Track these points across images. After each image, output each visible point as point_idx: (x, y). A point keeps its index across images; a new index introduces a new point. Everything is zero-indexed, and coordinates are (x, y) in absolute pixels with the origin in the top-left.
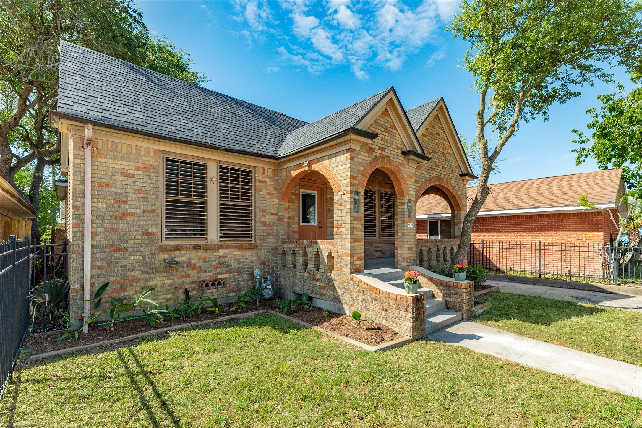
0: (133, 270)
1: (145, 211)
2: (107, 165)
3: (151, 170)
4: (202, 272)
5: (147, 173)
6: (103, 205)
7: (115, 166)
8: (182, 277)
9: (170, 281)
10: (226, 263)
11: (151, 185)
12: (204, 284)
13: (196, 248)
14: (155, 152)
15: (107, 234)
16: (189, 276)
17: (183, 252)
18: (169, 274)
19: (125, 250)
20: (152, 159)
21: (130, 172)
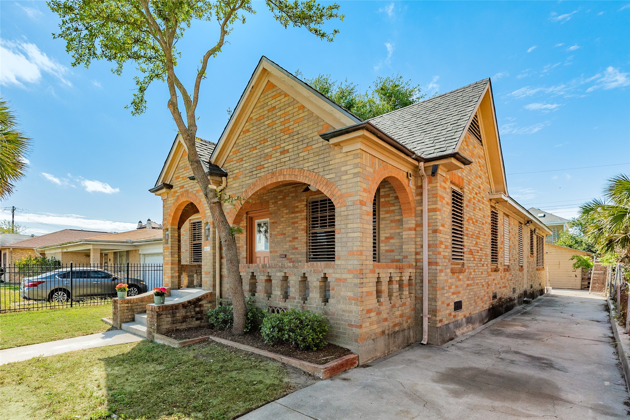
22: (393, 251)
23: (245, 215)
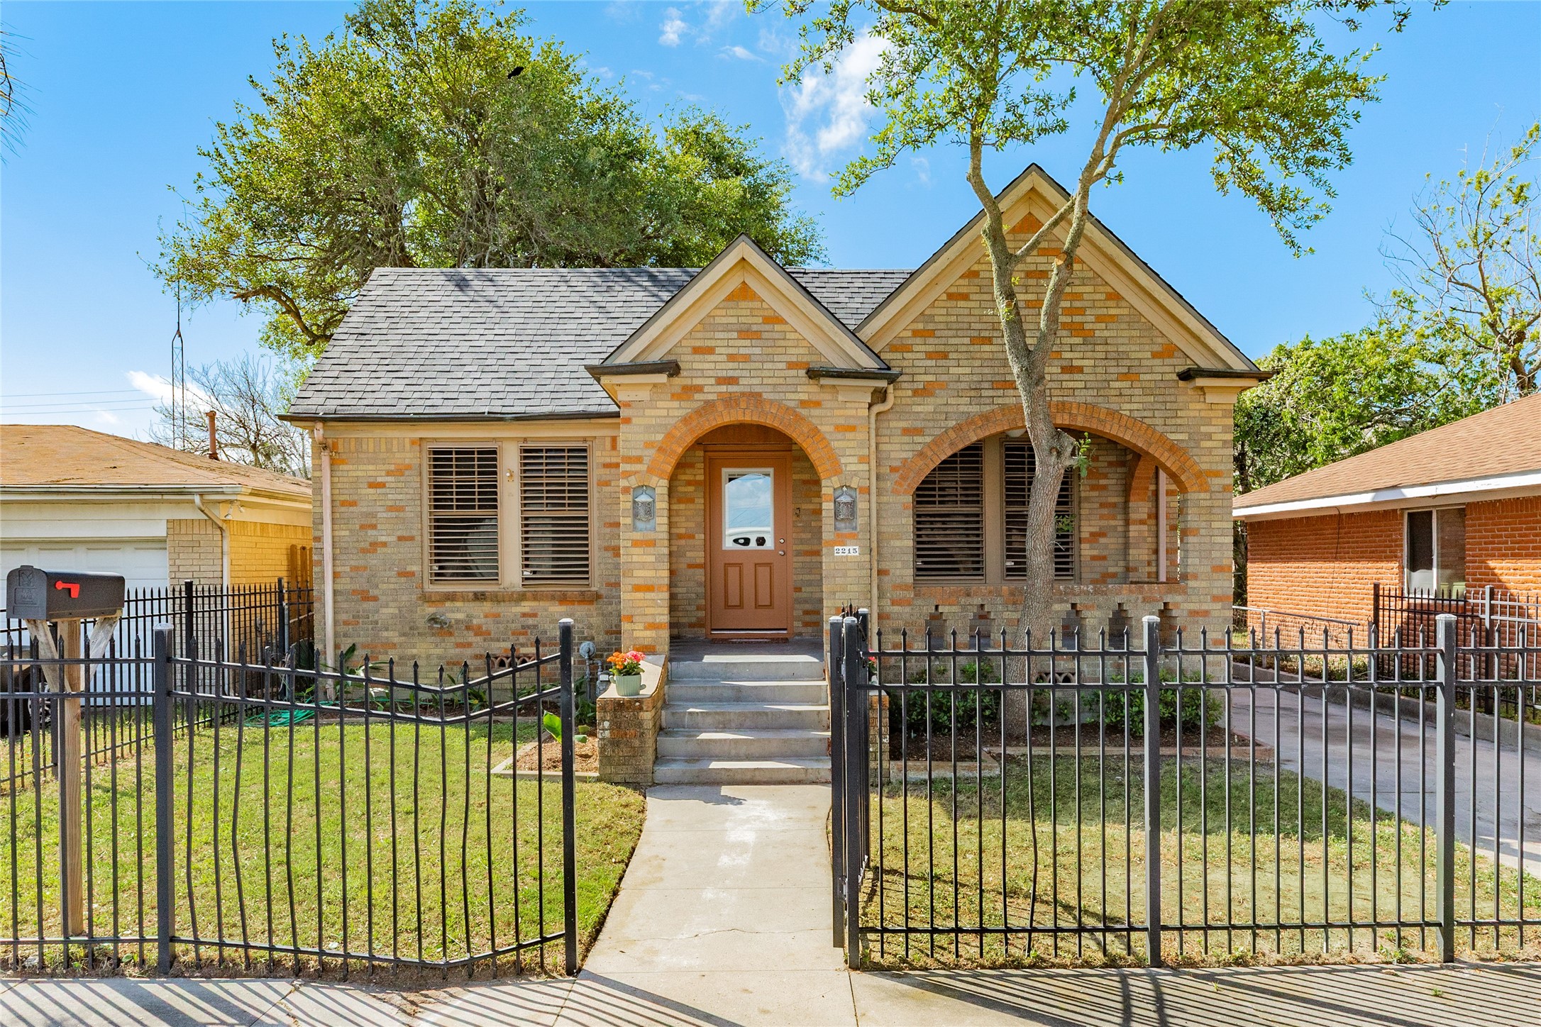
0: (387, 630)
1: (400, 539)
2: (350, 474)
3: (407, 473)
4: (492, 640)
5: (402, 479)
6: (347, 533)
7: (359, 474)
8: (458, 645)
9: (439, 651)
10: (535, 626)
11: (409, 497)
12: (497, 662)
13: (480, 597)
14: (413, 442)
15: (353, 574)
16: (469, 645)
17: (458, 604)
18: (438, 639)
19: (375, 599)
20: (408, 455)
21: (379, 480)
22: (1104, 558)
23: (701, 453)
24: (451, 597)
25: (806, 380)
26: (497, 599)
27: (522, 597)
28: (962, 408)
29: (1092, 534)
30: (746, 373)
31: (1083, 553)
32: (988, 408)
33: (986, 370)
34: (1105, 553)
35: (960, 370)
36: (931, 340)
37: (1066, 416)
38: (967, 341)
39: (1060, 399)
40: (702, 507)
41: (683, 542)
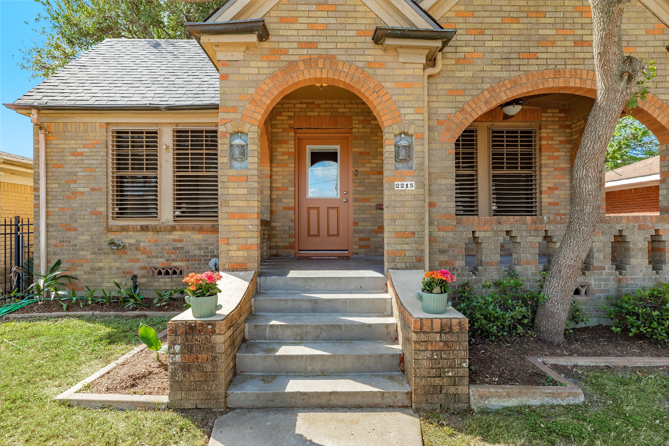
0: (83, 250)
1: (92, 189)
2: (59, 146)
3: (97, 146)
4: (153, 257)
5: (94, 150)
6: (56, 186)
7: (66, 146)
8: (130, 261)
9: (117, 264)
10: (182, 248)
11: (98, 162)
12: (156, 272)
13: (144, 229)
14: (101, 125)
15: (60, 213)
16: (138, 260)
17: (131, 233)
18: (117, 257)
19: (75, 230)
20: (98, 134)
21: (79, 150)
22: (557, 204)
23: (293, 134)
24: (125, 229)
25: (372, 44)
26: (156, 230)
27: (173, 229)
28: (495, 74)
29: (549, 188)
30: (323, 39)
31: (543, 200)
32: (515, 74)
33: (514, 44)
34: (557, 201)
35: (494, 44)
36: (471, 20)
37: (578, 81)
38: (499, 20)
39: (573, 67)
40: (293, 169)
41: (280, 193)
